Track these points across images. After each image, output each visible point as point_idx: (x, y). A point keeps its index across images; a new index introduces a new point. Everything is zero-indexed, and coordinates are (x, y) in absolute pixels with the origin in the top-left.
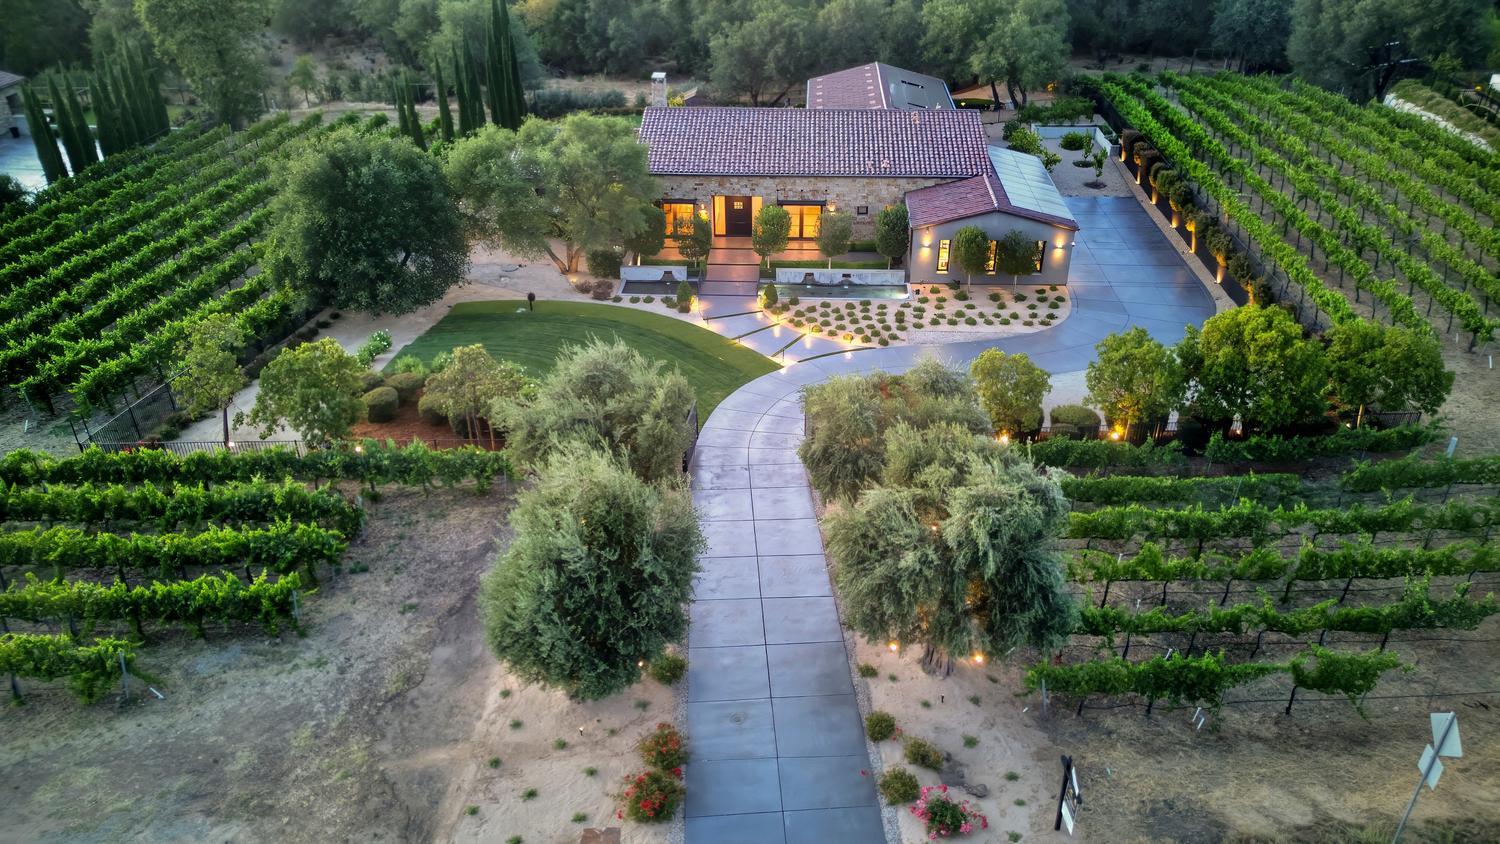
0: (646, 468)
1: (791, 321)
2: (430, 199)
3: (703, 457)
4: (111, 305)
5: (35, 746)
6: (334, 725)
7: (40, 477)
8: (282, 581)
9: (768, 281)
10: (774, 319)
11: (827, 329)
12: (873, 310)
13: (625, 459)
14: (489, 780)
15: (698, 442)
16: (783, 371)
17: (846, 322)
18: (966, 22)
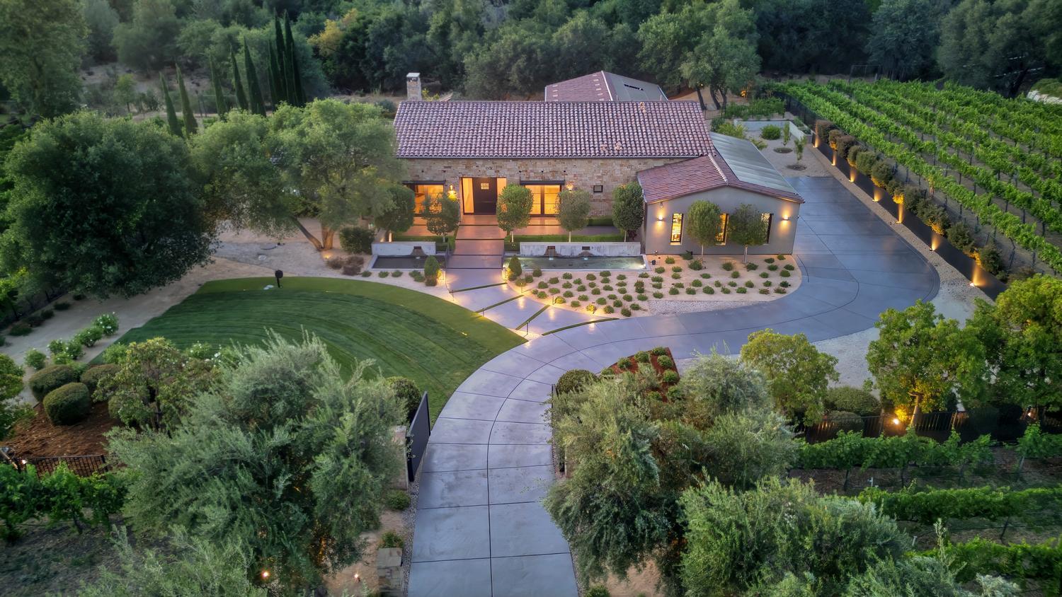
1: (535, 292)
9: (512, 254)
10: (519, 291)
11: (570, 300)
12: (614, 281)
16: (527, 345)
17: (588, 293)
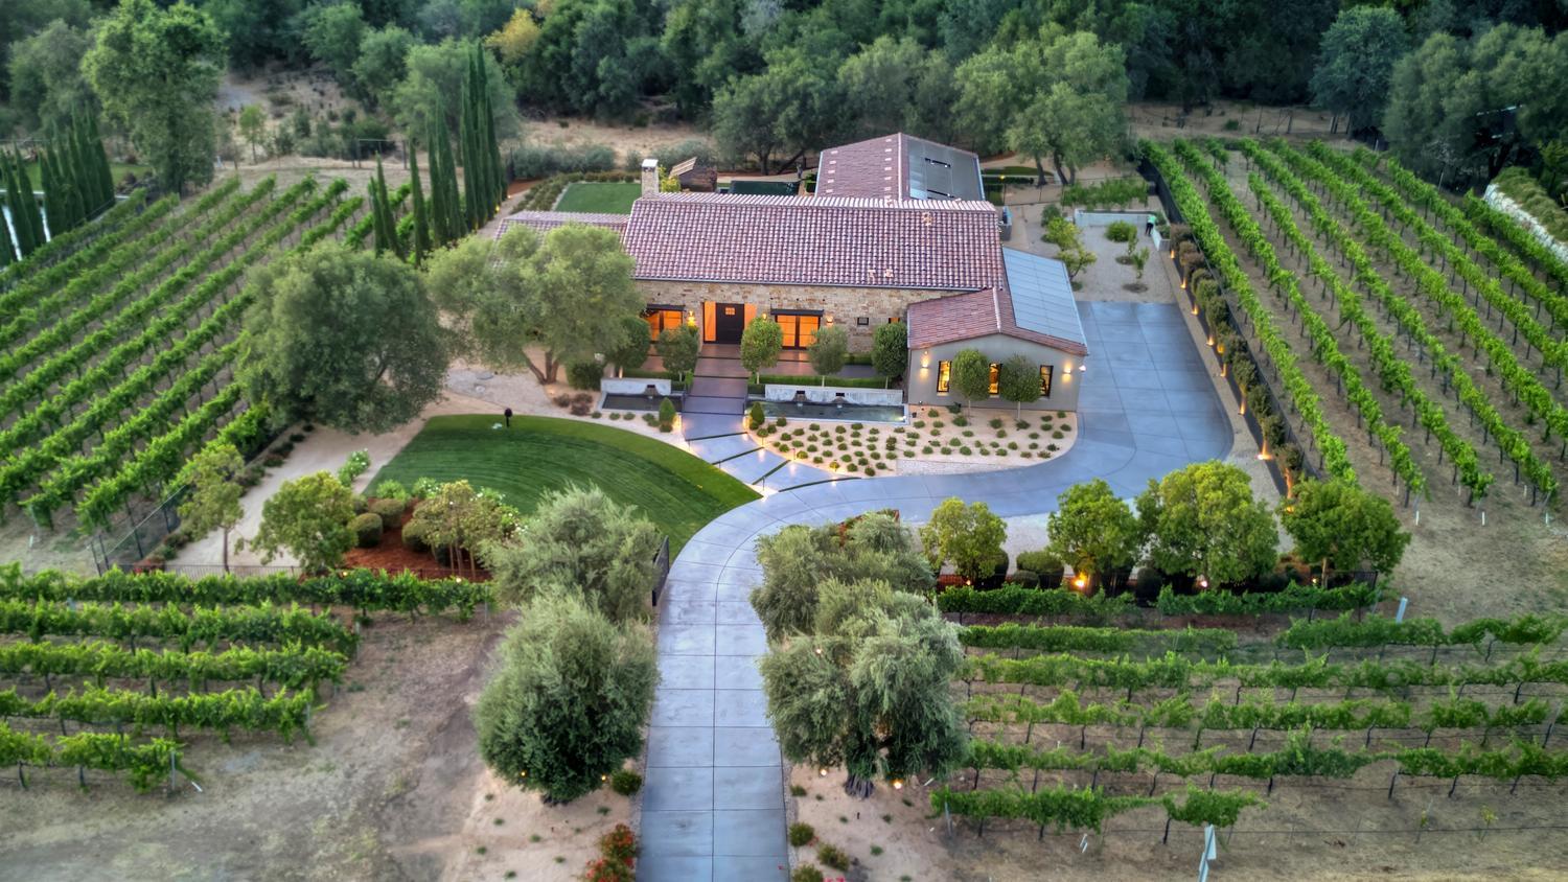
0: (614, 610)
1: (776, 445)
2: (411, 316)
3: (673, 592)
4: (94, 416)
5: (104, 825)
6: (345, 818)
7: (67, 594)
8: (299, 696)
9: (756, 398)
10: (759, 442)
11: (812, 456)
12: (865, 434)
13: (595, 604)
14: (477, 864)
15: (670, 576)
16: (763, 500)
17: (833, 448)
18: (1003, 92)
